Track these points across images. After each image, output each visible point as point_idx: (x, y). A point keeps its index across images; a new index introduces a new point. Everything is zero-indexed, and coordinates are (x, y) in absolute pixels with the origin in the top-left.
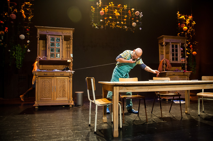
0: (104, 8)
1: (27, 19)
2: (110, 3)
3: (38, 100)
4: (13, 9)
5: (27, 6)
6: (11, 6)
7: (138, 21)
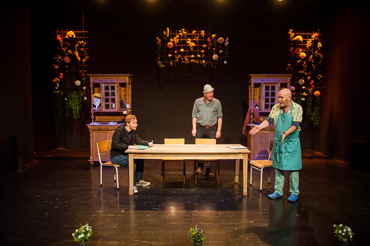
0: (173, 39)
1: (81, 61)
2: (180, 31)
3: (93, 155)
4: (67, 50)
5: (81, 45)
6: (64, 47)
7: (221, 51)
